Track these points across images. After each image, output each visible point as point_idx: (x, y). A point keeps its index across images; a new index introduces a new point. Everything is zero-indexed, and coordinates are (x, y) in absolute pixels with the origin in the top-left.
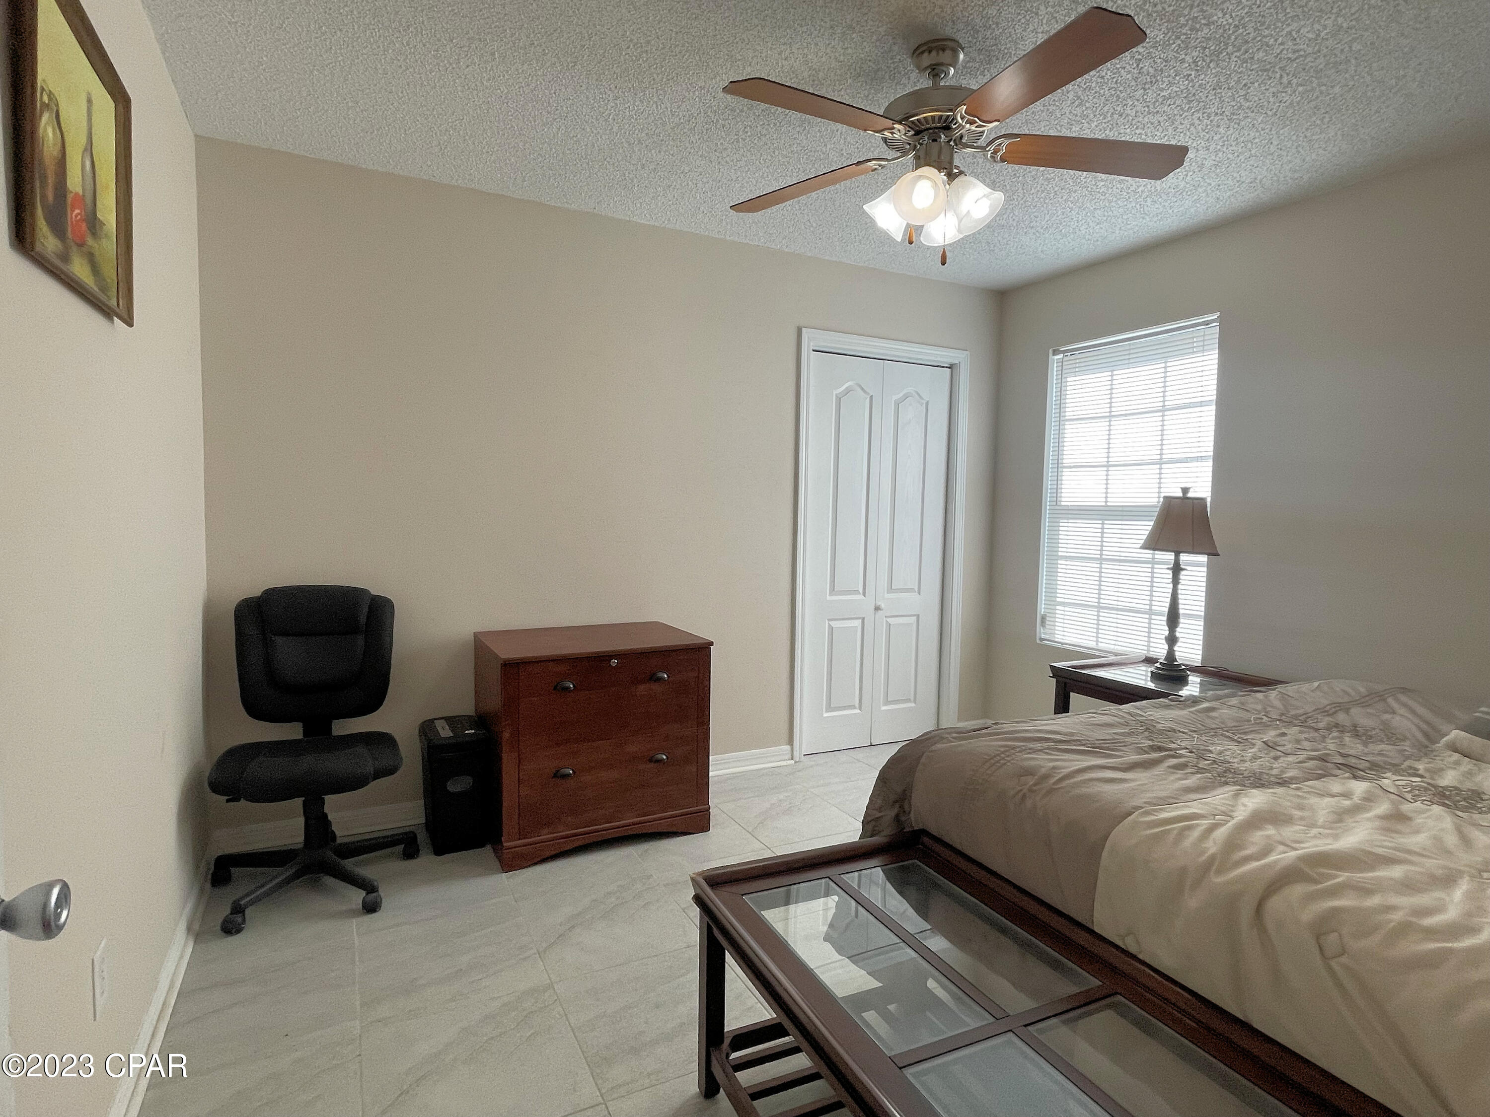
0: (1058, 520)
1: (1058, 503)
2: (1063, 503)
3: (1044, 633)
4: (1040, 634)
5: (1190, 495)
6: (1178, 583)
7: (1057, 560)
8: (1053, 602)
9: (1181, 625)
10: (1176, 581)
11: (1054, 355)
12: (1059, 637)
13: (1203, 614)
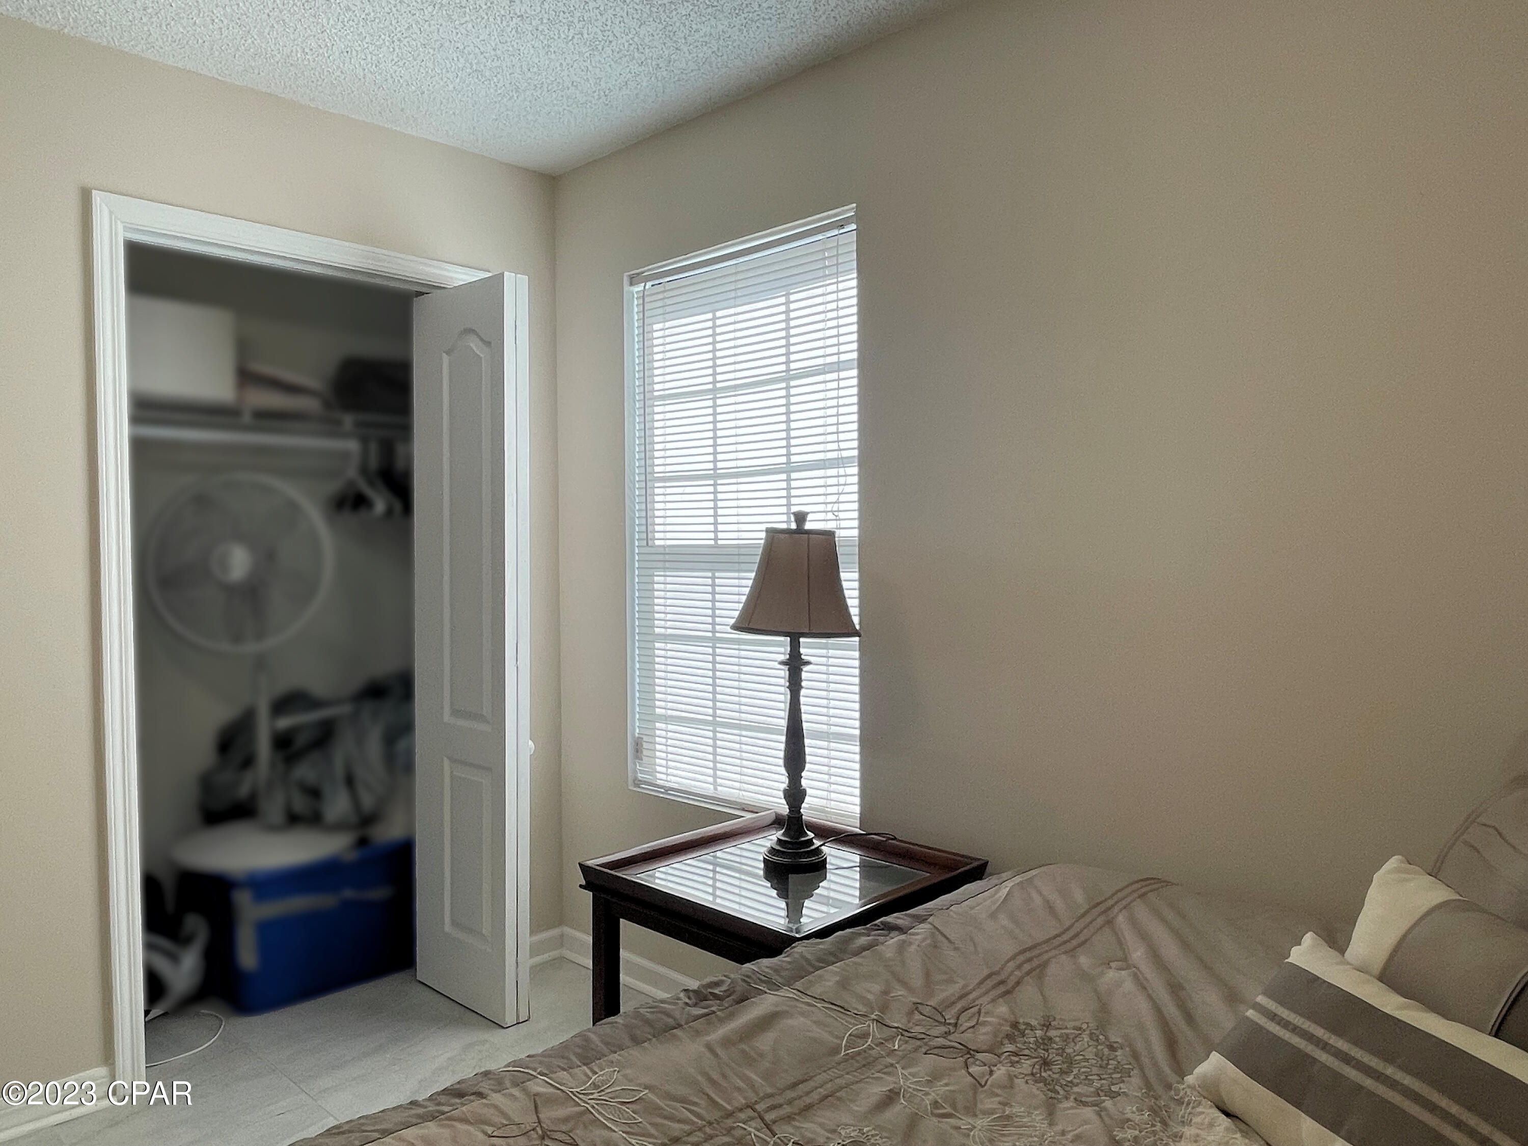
0: (650, 572)
1: (650, 543)
2: (657, 543)
3: (642, 772)
4: (635, 771)
5: (808, 526)
6: (800, 687)
7: (653, 642)
8: (651, 718)
9: (808, 766)
10: (795, 685)
11: (631, 284)
12: (661, 779)
13: (857, 732)
